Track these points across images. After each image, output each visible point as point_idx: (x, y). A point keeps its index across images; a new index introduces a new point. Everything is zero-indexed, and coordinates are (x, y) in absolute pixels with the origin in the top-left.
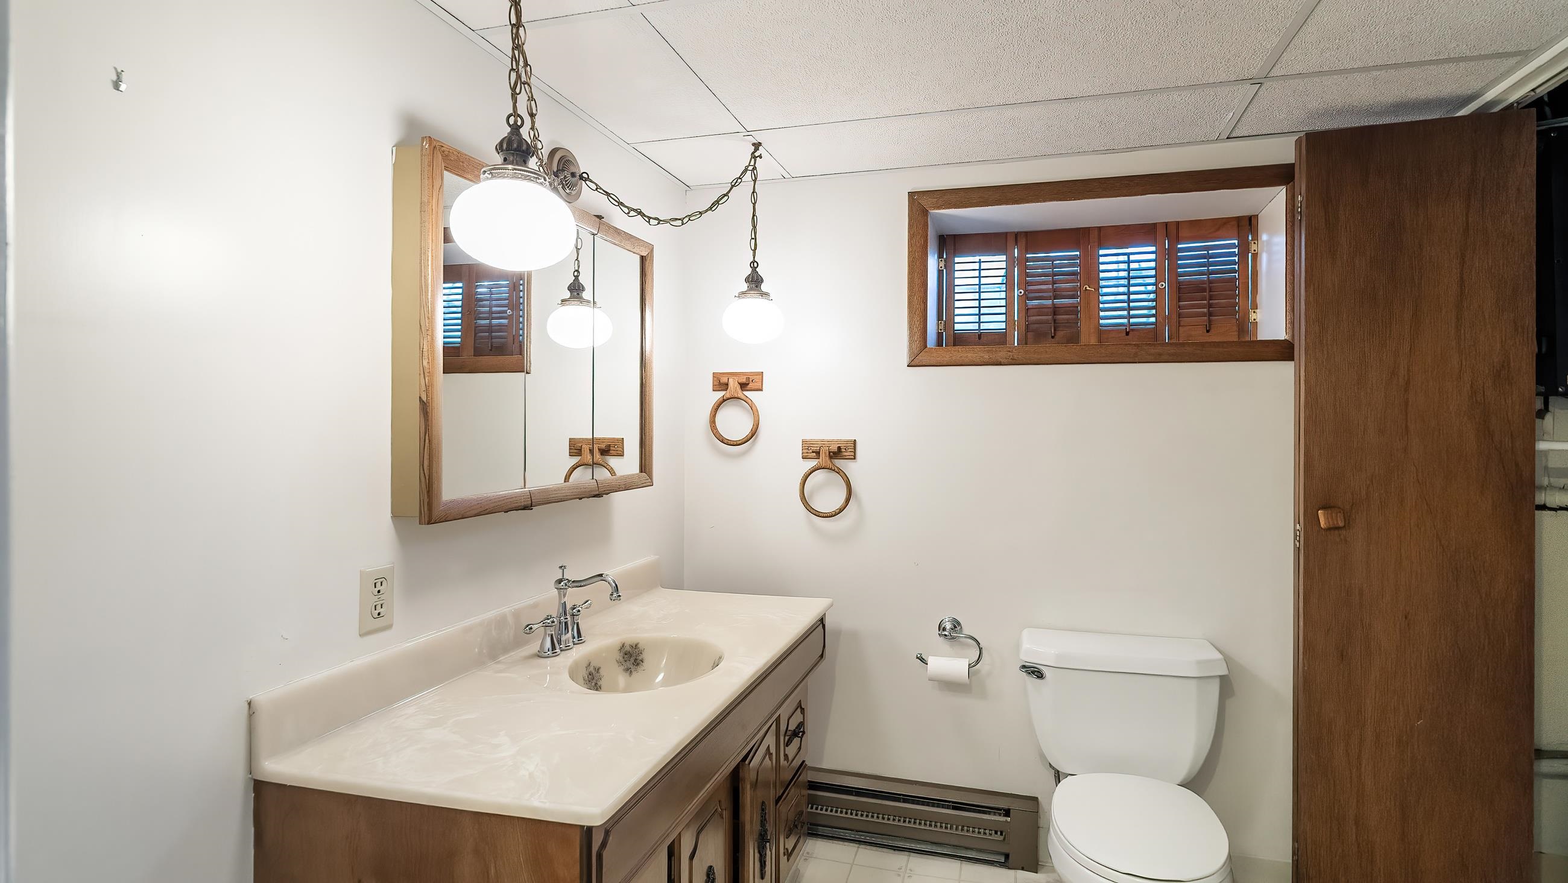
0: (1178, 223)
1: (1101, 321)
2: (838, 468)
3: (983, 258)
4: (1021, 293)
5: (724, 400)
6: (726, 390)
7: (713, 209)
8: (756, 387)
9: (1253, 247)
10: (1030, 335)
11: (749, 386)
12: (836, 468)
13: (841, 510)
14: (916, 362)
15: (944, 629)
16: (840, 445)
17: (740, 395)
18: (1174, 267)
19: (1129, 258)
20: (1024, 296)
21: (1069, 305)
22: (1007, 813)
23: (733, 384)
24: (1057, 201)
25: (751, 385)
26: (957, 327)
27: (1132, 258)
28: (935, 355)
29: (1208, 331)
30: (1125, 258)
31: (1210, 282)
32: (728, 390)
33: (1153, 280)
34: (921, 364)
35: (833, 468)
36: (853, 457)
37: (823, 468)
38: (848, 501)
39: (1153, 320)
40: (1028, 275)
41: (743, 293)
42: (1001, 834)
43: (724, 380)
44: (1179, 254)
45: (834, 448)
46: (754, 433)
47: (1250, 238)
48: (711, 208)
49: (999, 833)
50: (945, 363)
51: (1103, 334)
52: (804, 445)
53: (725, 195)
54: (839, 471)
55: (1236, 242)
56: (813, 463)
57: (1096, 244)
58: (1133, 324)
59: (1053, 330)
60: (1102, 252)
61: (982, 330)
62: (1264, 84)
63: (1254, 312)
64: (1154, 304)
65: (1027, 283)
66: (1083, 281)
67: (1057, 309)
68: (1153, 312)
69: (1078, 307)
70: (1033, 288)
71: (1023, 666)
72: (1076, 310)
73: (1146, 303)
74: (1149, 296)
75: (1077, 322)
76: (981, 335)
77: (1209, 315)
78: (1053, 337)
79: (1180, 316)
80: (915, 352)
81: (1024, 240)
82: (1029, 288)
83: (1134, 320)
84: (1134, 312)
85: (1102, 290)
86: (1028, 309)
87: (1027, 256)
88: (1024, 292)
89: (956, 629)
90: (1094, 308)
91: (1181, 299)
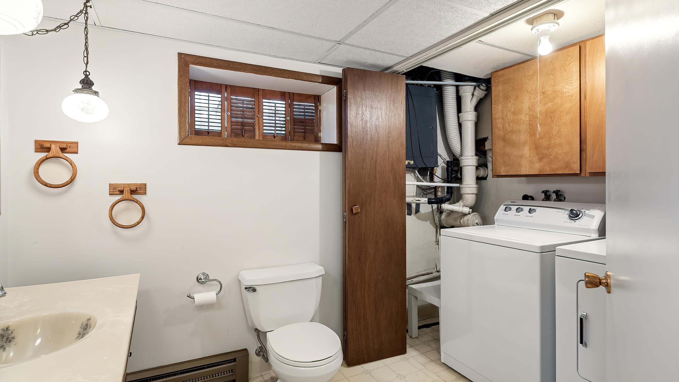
0: (293, 93)
1: (264, 131)
2: (136, 199)
3: (210, 95)
4: (229, 114)
5: (47, 159)
6: (49, 151)
7: (57, 30)
8: (73, 151)
9: (320, 108)
10: (233, 134)
11: (67, 150)
12: (135, 200)
13: (138, 223)
14: (183, 142)
15: (200, 279)
16: (136, 186)
17: (61, 154)
18: (292, 112)
19: (275, 105)
20: (230, 116)
21: (250, 122)
22: (234, 360)
23: (55, 149)
24: (253, 73)
25: (68, 150)
26: (196, 127)
27: (277, 105)
28: (194, 139)
29: (304, 139)
30: (273, 105)
31: (305, 119)
32: (51, 152)
33: (284, 116)
34: (186, 143)
35: (133, 200)
36: (145, 193)
37: (126, 200)
38: (143, 218)
39: (284, 132)
40: (231, 106)
41: (79, 89)
42: (232, 372)
43: (48, 145)
44: (294, 106)
45: (133, 188)
46: (72, 180)
47: (318, 104)
48: (55, 30)
49: (231, 371)
50: (199, 144)
51: (265, 136)
52: (110, 187)
53: (66, 24)
54: (137, 202)
55: (314, 105)
56: (118, 197)
57: (261, 97)
58: (277, 134)
59: (244, 133)
60: (264, 101)
61: (210, 130)
62: (341, 45)
63: (320, 133)
64: (284, 126)
65: (231, 110)
66: (257, 112)
67: (245, 123)
68: (284, 129)
69: (254, 124)
70: (233, 112)
71: (246, 288)
72: (253, 125)
73: (282, 125)
74: (283, 122)
75: (254, 130)
76: (209, 132)
77: (305, 132)
78: (243, 136)
79: (294, 132)
80: (183, 137)
81: (230, 89)
82: (232, 112)
83: (277, 132)
84: (277, 129)
85: (264, 118)
86: (232, 122)
87: (231, 97)
88: (230, 114)
89: (206, 278)
90: (261, 125)
91: (294, 125)
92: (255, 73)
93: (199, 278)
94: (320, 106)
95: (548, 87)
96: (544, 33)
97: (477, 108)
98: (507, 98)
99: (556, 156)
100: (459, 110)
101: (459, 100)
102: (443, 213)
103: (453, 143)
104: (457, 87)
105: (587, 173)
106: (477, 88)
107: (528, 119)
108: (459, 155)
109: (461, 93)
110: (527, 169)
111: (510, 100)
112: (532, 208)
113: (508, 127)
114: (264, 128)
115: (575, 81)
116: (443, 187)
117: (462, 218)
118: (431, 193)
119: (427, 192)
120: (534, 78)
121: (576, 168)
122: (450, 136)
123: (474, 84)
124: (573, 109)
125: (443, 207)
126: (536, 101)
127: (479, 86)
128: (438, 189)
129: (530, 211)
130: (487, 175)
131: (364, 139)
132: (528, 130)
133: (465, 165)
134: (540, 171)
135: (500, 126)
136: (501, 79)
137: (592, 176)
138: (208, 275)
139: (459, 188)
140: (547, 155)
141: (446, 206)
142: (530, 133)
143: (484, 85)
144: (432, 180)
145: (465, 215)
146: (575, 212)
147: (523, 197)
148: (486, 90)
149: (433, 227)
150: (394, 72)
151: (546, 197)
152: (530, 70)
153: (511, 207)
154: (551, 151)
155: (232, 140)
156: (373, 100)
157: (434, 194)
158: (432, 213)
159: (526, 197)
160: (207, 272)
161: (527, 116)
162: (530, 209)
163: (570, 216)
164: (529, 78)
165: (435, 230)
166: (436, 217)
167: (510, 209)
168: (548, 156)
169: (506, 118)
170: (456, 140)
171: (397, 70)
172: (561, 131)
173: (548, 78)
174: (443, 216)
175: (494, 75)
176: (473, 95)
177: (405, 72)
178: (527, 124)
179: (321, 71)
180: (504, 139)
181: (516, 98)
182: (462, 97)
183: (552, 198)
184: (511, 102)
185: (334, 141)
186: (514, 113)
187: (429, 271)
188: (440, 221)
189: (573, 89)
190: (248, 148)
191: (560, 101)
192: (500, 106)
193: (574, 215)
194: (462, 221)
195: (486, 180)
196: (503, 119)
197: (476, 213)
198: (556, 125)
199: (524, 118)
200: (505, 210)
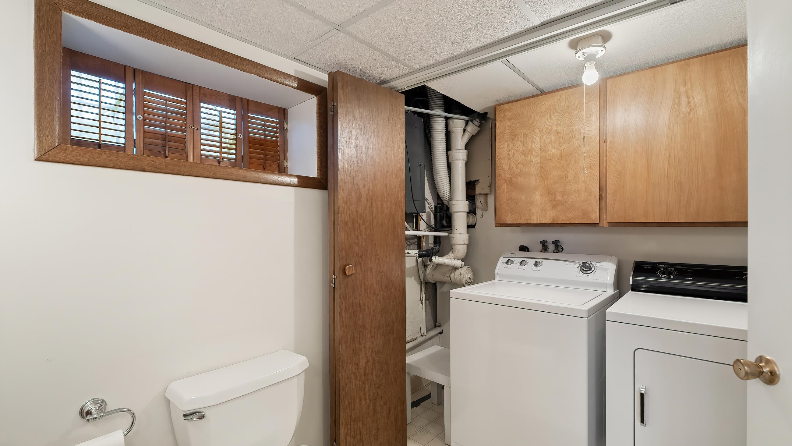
0: (248, 100)
1: (203, 152)
3: (103, 80)
4: (140, 117)
9: (286, 126)
10: (146, 151)
14: (47, 157)
18: (246, 127)
19: (221, 114)
20: (142, 121)
21: (178, 136)
26: (74, 133)
27: (223, 114)
28: (72, 153)
29: (264, 169)
30: (218, 113)
31: (266, 140)
33: (233, 132)
34: (53, 159)
39: (234, 157)
40: (145, 106)
44: (249, 120)
47: (284, 121)
51: (203, 160)
55: (277, 121)
57: (197, 99)
58: (224, 158)
59: (167, 152)
60: (202, 105)
61: (102, 142)
62: (340, 32)
63: (286, 162)
64: (234, 147)
65: (144, 112)
66: (190, 122)
67: (169, 137)
68: (234, 152)
69: (184, 139)
70: (148, 116)
71: (185, 416)
72: (183, 141)
73: (229, 146)
74: (231, 141)
75: (185, 150)
76: (100, 145)
77: (265, 159)
78: (166, 157)
79: (250, 157)
80: (47, 147)
81: (141, 77)
82: (146, 116)
83: (223, 155)
84: (223, 150)
85: (202, 131)
86: (145, 132)
87: (145, 90)
88: (142, 118)
89: (101, 407)
90: (197, 142)
91: (250, 147)
92: (194, 54)
93: (86, 410)
94: (286, 124)
95: (563, 126)
96: (589, 58)
97: (467, 147)
98: (514, 135)
99: (572, 204)
100: (448, 147)
101: (448, 135)
102: (428, 267)
103: (441, 185)
104: (447, 119)
105: (606, 223)
106: (470, 123)
107: (539, 161)
108: (447, 199)
109: (452, 127)
110: (538, 217)
111: (518, 138)
112: (538, 260)
113: (516, 169)
114: (203, 147)
115: (594, 122)
116: (427, 236)
117: (452, 272)
118: (414, 243)
119: (410, 242)
120: (547, 115)
121: (594, 217)
122: (439, 177)
123: (466, 118)
124: (592, 152)
125: (434, 261)
126: (549, 141)
127: (472, 121)
128: (423, 238)
129: (536, 264)
130: (476, 223)
131: (359, 173)
132: (539, 174)
133: (456, 211)
134: (554, 220)
135: (505, 167)
136: (507, 113)
137: (611, 226)
138: (103, 401)
139: (448, 237)
140: (561, 202)
141: (436, 259)
142: (542, 176)
143: (478, 120)
144: (417, 228)
145: (455, 268)
146: (587, 265)
147: (520, 246)
148: (479, 126)
149: (418, 283)
150: (392, 88)
151: (544, 248)
152: (541, 106)
153: (513, 259)
154: (566, 198)
155: (153, 161)
156: (369, 121)
157: (416, 244)
158: (417, 267)
159: (523, 249)
160: (100, 397)
161: (539, 158)
162: (536, 262)
163: (582, 269)
164: (541, 115)
165: (420, 287)
166: (420, 271)
167: (512, 262)
168: (563, 204)
169: (513, 158)
170: (445, 182)
171: (395, 86)
172: (578, 176)
173: (564, 116)
174: (429, 270)
175: (498, 108)
176: (464, 130)
177: (406, 90)
178: (538, 167)
179: (296, 71)
180: (511, 183)
181: (525, 136)
182: (452, 132)
183: (549, 249)
184: (520, 141)
185: (313, 172)
186: (523, 154)
187: (414, 337)
188: (425, 276)
189: (592, 130)
190: (182, 175)
191: (576, 143)
192: (506, 144)
193: (586, 268)
194: (452, 275)
195: (474, 228)
196: (509, 159)
197: (468, 266)
198: (573, 169)
199: (535, 159)
200: (507, 263)
